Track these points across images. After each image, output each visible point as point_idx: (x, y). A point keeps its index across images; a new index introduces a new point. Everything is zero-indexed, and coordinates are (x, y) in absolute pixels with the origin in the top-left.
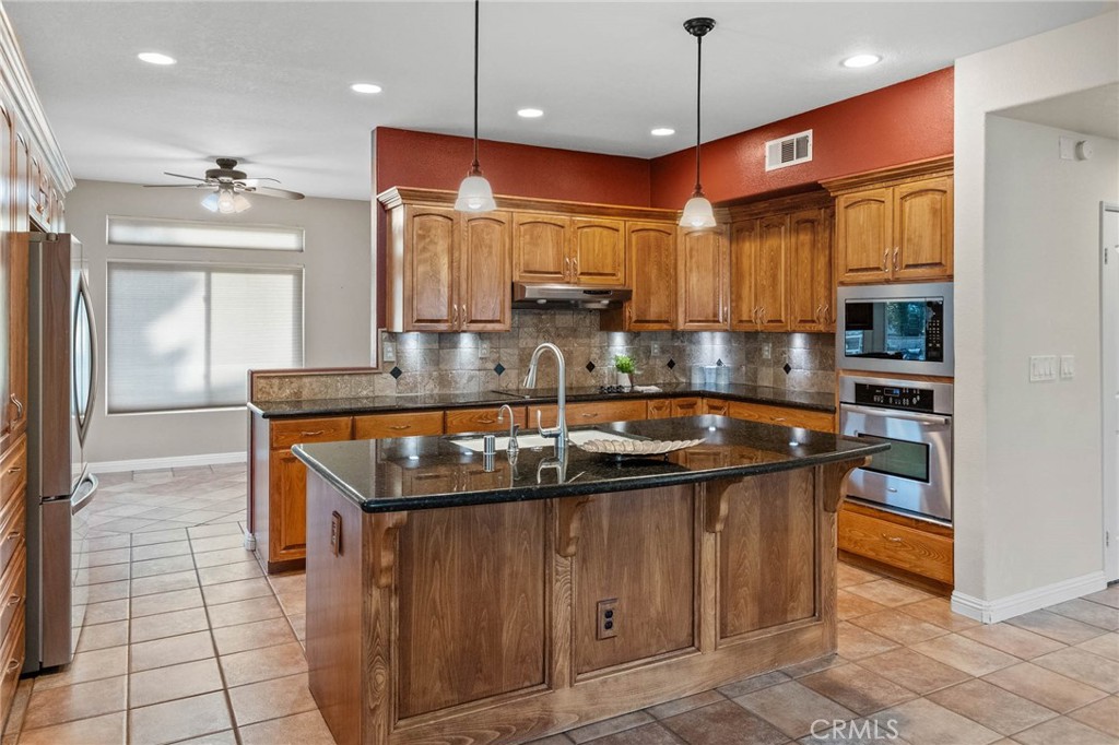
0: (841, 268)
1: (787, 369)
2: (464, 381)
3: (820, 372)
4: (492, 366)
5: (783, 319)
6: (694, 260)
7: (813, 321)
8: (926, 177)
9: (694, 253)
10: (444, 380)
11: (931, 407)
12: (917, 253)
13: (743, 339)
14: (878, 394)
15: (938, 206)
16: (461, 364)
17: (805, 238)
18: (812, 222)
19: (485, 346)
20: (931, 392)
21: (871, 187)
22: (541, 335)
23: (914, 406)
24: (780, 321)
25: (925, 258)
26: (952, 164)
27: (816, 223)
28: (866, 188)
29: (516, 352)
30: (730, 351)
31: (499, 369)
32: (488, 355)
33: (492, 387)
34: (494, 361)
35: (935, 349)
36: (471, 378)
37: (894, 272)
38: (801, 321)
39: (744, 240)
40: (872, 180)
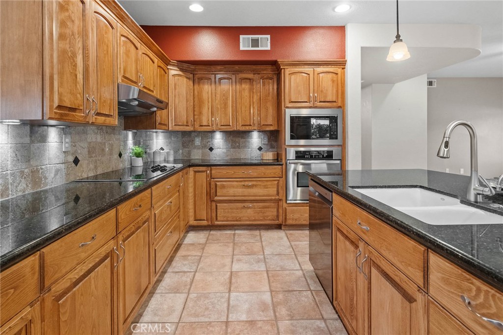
0: (287, 101)
1: (211, 149)
2: (52, 175)
3: (232, 149)
4: (71, 159)
5: (231, 124)
6: (177, 91)
7: (250, 125)
8: (329, 67)
9: (177, 87)
10: (35, 176)
11: (332, 158)
12: (326, 96)
13: (180, 136)
14: (307, 155)
15: (335, 79)
16: (49, 159)
17: (246, 86)
18: (250, 79)
19: (67, 140)
20: (332, 152)
21: (303, 67)
22: (99, 132)
23: (325, 158)
24: (229, 125)
25: (329, 98)
26: (345, 63)
27: (252, 81)
28: (301, 67)
29: (86, 145)
30: (170, 143)
31: (76, 161)
32: (69, 149)
33: (72, 178)
34: (73, 154)
35: (334, 134)
36: (57, 171)
37: (314, 104)
38: (242, 125)
39: (204, 84)
40: (305, 64)
